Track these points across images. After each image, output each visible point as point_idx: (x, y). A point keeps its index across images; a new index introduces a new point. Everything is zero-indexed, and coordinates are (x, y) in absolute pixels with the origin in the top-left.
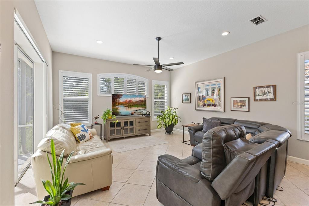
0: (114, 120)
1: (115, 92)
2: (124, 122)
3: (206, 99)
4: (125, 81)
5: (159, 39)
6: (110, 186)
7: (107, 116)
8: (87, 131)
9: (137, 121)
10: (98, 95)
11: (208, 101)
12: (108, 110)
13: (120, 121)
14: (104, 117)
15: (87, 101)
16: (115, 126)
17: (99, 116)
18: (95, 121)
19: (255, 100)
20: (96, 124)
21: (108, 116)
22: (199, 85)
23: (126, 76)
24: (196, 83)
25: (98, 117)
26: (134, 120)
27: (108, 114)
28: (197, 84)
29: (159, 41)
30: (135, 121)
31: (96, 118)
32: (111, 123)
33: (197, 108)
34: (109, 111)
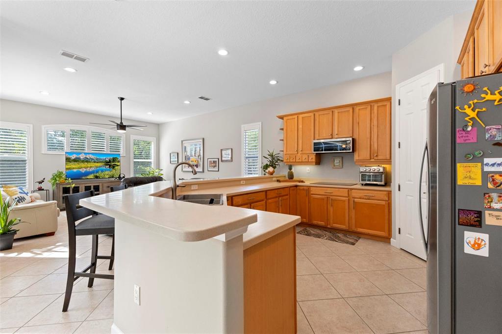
0: (69, 184)
1: (71, 149)
2: (85, 187)
3: (191, 160)
4: (89, 134)
5: (122, 99)
6: (54, 232)
7: (57, 179)
8: (27, 194)
9: (106, 185)
10: (43, 153)
11: (192, 161)
12: (59, 172)
13: (78, 185)
14: (53, 181)
15: (25, 161)
16: (71, 192)
17: (44, 179)
18: (38, 185)
19: (222, 161)
20: (40, 189)
21: (60, 179)
22: (186, 144)
23: (89, 129)
24: (182, 142)
25: (43, 181)
26: (101, 184)
27: (60, 177)
28: (184, 142)
29: (122, 101)
30: (103, 185)
31: (40, 183)
32: (63, 188)
33: (184, 170)
34: (61, 173)
